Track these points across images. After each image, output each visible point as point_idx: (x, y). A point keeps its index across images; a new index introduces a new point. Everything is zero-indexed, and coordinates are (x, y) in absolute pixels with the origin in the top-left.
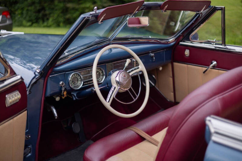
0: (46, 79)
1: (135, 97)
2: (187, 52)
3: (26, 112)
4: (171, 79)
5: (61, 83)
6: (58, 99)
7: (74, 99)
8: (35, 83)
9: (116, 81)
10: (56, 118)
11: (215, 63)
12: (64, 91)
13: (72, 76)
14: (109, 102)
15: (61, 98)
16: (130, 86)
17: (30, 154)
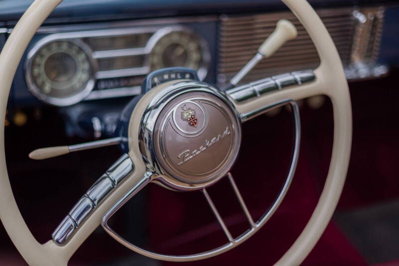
16: (224, 170)
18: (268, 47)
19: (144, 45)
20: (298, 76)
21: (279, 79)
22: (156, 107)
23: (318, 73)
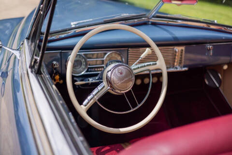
5: (54, 63)
7: (77, 86)
12: (56, 74)
18: (143, 56)
19: (103, 58)
20: (151, 63)
21: (146, 64)
22: (110, 70)
23: (157, 62)
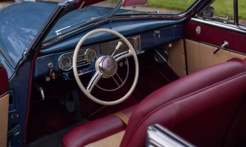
0: (33, 61)
1: (120, 84)
2: (198, 29)
3: (8, 95)
4: (184, 56)
5: (50, 64)
6: (48, 79)
7: (66, 79)
8: (22, 64)
9: (99, 66)
10: (43, 99)
11: (226, 43)
12: (52, 72)
13: (62, 57)
14: (89, 89)
15: (51, 79)
16: (115, 72)
17: (18, 133)
18: (117, 48)
23: (129, 51)
